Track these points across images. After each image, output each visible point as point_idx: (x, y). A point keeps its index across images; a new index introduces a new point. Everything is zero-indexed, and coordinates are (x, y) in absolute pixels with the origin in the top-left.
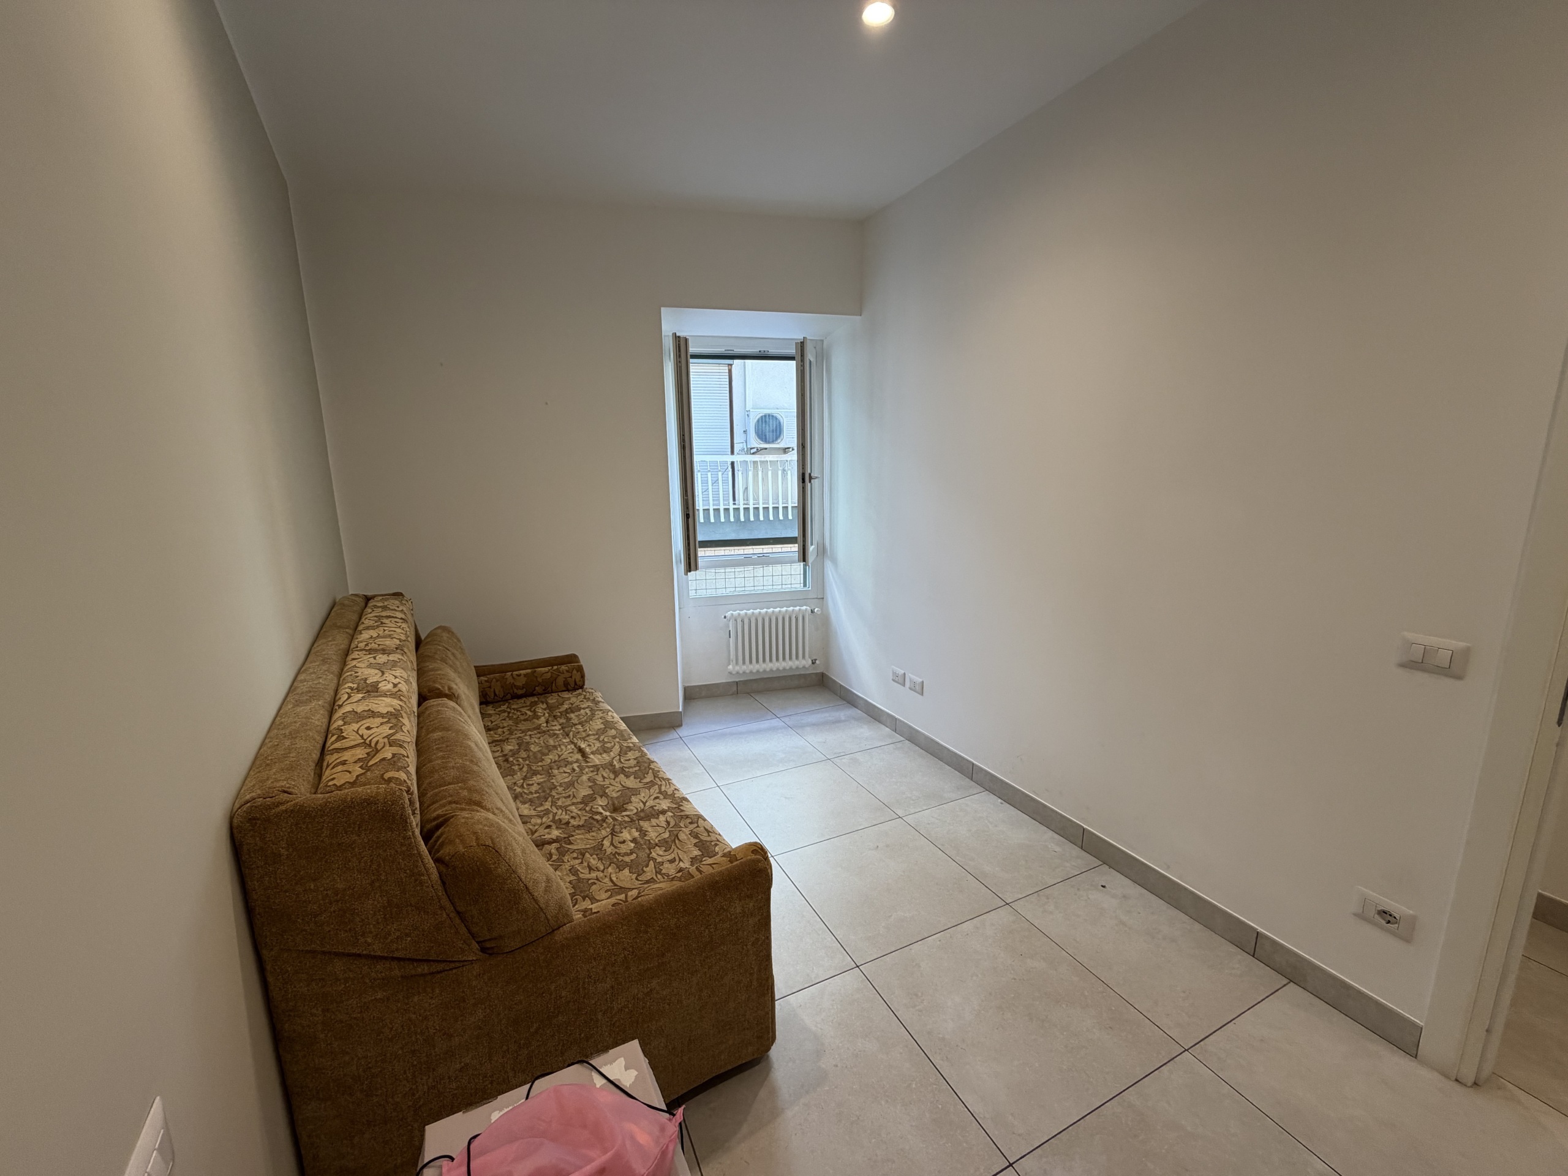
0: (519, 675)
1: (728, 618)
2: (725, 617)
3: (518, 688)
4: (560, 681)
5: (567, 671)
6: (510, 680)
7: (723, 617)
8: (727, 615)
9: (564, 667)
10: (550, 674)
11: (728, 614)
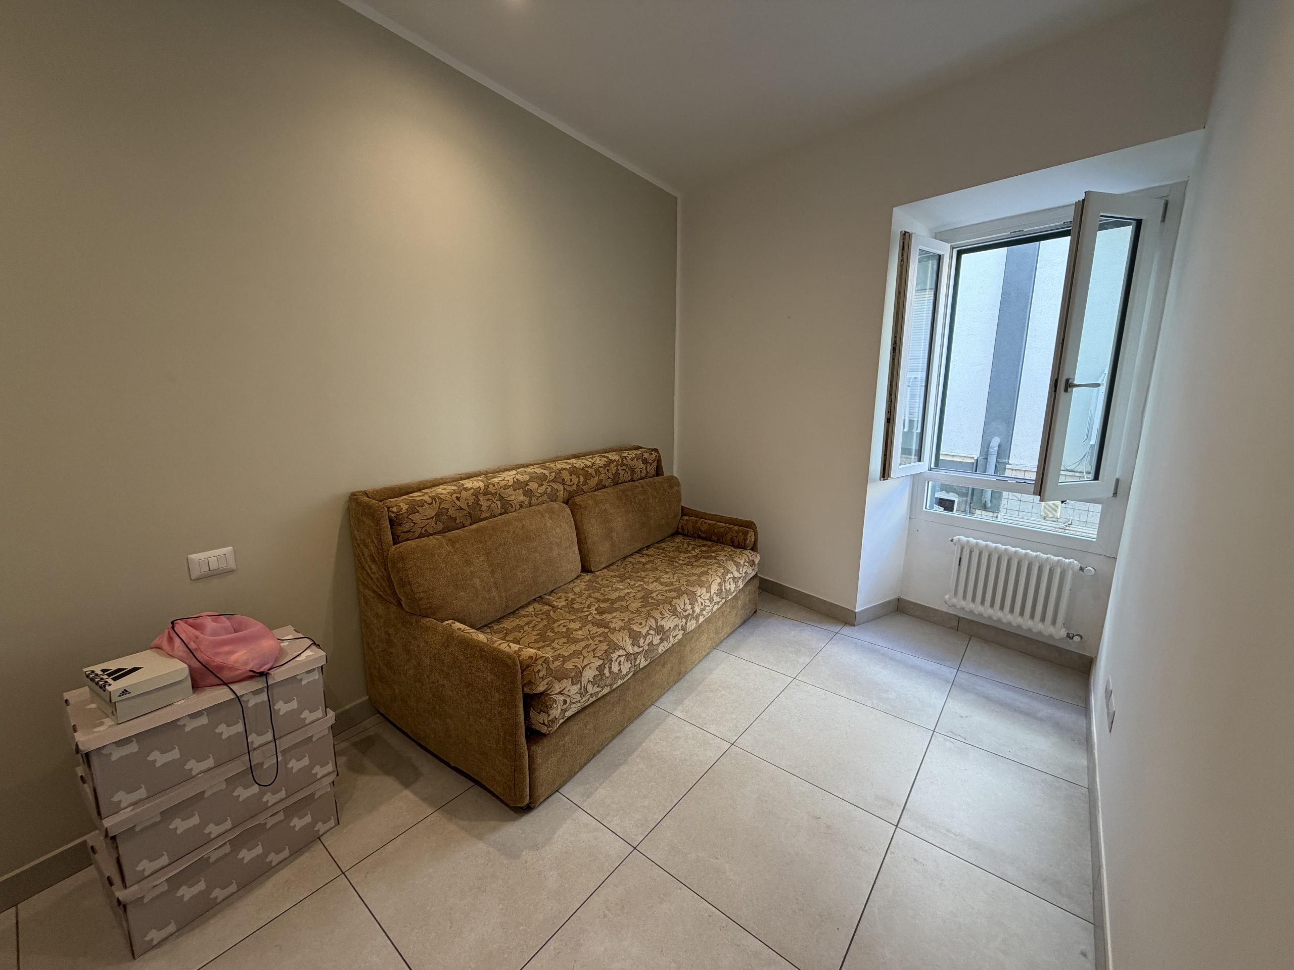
0: (705, 523)
1: (954, 541)
2: (952, 540)
3: (701, 531)
4: (729, 537)
5: (736, 532)
6: (699, 525)
7: (950, 539)
8: (954, 538)
9: (736, 528)
10: (724, 529)
11: (956, 538)
